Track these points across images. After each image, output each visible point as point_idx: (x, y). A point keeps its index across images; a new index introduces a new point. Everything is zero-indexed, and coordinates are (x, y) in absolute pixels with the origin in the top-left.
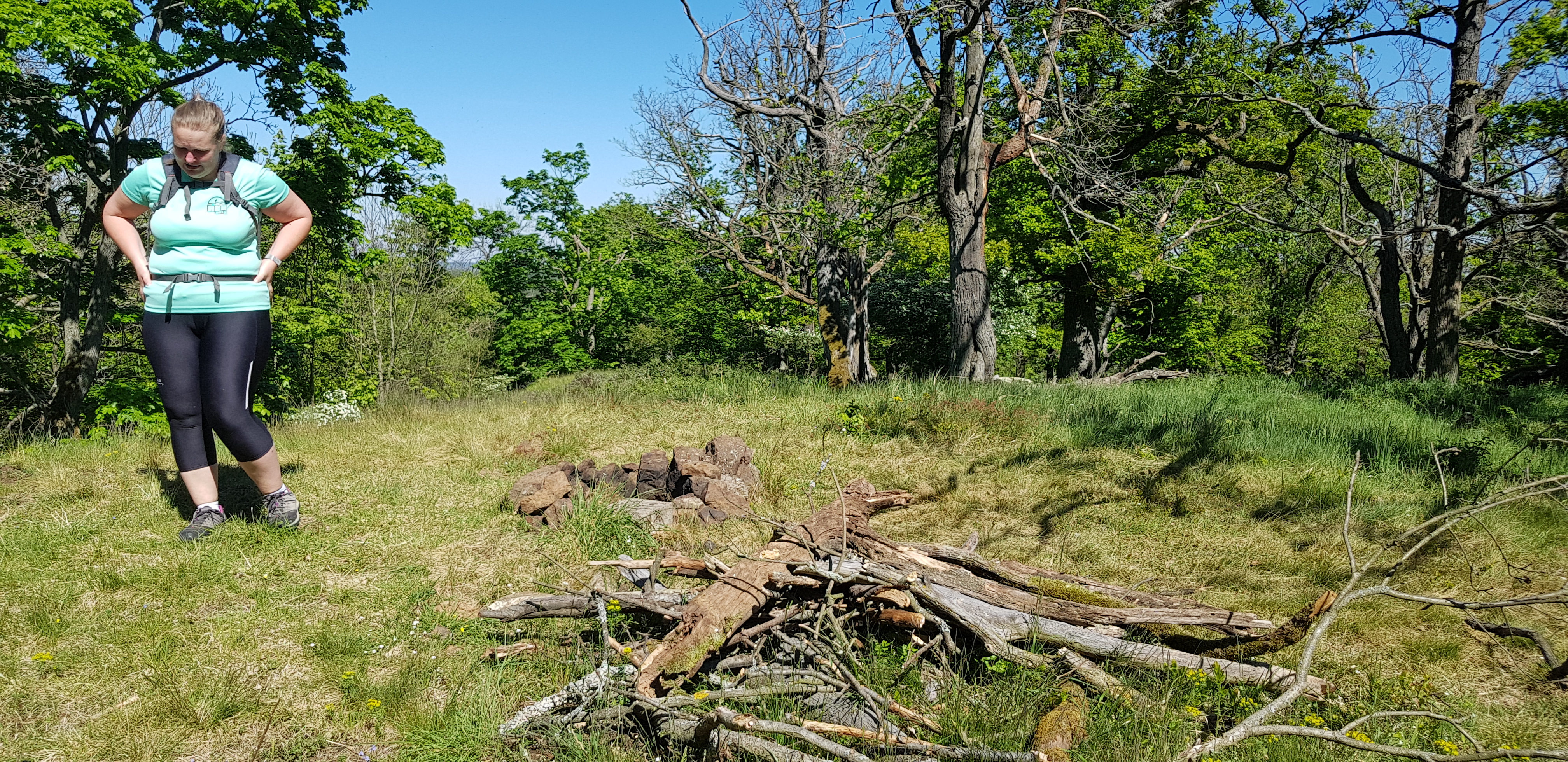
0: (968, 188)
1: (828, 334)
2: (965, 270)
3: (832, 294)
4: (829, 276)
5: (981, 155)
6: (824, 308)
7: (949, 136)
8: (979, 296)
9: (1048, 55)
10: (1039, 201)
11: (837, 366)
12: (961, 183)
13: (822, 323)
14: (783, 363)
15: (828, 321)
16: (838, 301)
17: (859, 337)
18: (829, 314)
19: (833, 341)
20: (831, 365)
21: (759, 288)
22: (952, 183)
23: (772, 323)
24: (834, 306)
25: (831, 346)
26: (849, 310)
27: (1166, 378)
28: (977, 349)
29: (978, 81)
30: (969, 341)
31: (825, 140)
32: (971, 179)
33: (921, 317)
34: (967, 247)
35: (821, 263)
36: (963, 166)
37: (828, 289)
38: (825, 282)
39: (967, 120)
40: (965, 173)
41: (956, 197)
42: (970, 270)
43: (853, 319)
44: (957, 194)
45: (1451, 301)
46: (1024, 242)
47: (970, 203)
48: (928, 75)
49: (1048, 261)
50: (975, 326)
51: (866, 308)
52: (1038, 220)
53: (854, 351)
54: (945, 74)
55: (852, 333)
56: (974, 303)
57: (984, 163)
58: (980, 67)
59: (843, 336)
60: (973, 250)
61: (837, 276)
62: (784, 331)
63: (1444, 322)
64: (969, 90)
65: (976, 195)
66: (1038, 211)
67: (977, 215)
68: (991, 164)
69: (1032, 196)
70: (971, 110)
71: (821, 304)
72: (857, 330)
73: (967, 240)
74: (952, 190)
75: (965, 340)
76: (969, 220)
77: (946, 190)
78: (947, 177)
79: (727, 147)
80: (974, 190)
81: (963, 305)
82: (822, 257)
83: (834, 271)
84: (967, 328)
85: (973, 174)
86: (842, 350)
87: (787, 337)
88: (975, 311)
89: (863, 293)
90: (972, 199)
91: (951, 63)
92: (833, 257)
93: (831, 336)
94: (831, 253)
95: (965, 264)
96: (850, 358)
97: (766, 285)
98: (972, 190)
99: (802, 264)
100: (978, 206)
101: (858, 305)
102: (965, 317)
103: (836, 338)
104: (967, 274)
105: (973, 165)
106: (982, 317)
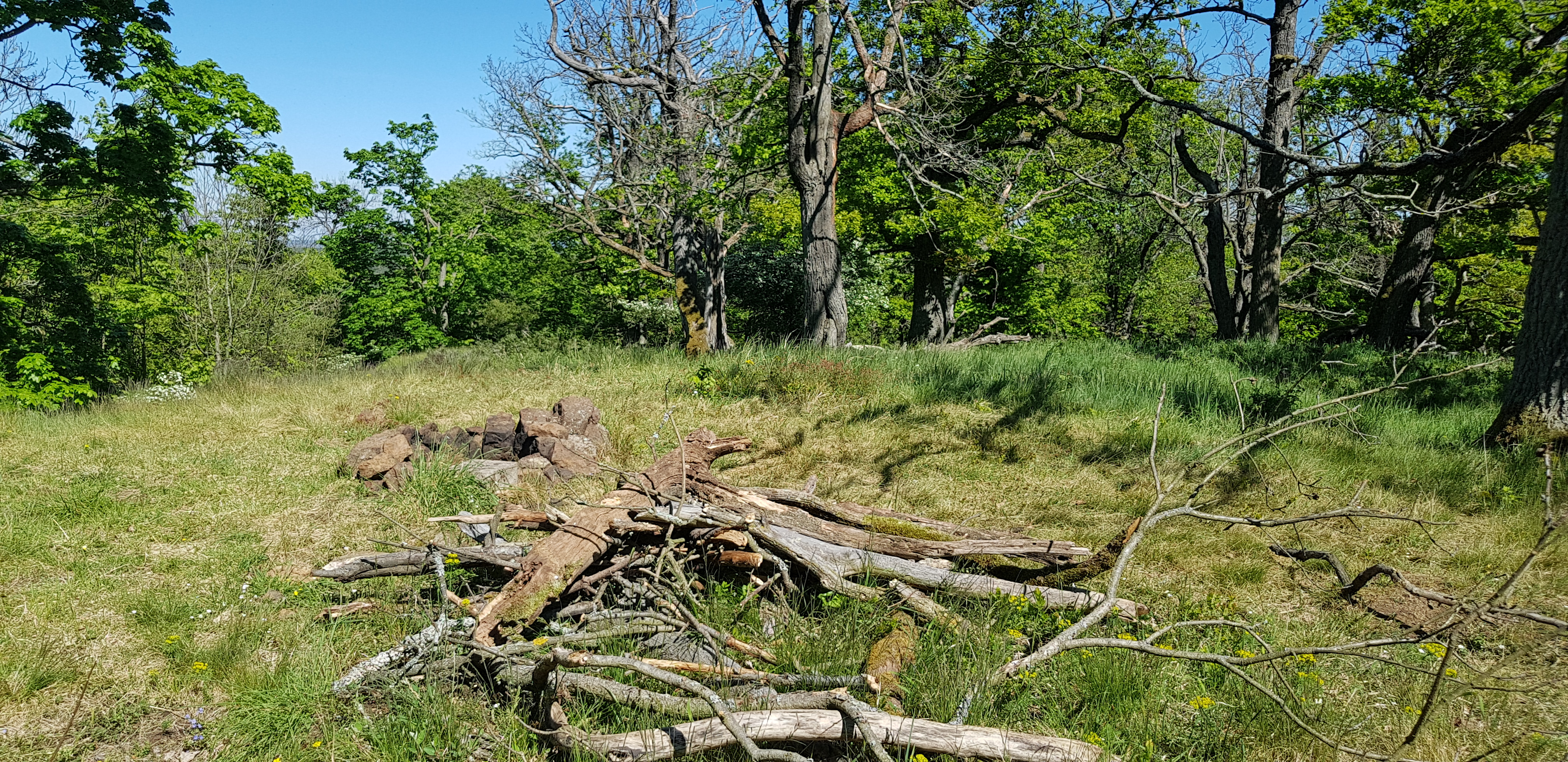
0: (818, 157)
1: (685, 305)
2: (816, 238)
3: (689, 265)
4: (685, 248)
5: (830, 124)
6: (680, 280)
7: (798, 105)
8: (831, 263)
9: (893, 26)
10: (888, 172)
11: (695, 337)
12: (811, 152)
13: (680, 295)
14: (642, 337)
15: (685, 292)
16: (694, 273)
17: (716, 308)
18: (686, 286)
19: (691, 313)
20: (689, 336)
21: (617, 262)
22: (802, 152)
23: (630, 297)
24: (690, 277)
25: (689, 318)
26: (706, 282)
27: (1009, 342)
28: (829, 316)
29: (825, 50)
30: (821, 309)
31: (678, 111)
32: (821, 148)
33: (778, 289)
34: (818, 216)
35: (677, 235)
36: (813, 136)
37: (684, 261)
38: (681, 254)
39: (815, 89)
40: (815, 142)
41: (806, 166)
42: (821, 239)
43: (710, 290)
44: (808, 163)
45: (1271, 266)
46: (875, 214)
47: (821, 172)
48: (777, 44)
49: (897, 231)
50: (827, 293)
51: (722, 279)
52: (888, 190)
53: (712, 322)
54: (794, 43)
55: (709, 305)
56: (825, 271)
57: (834, 132)
58: (828, 37)
59: (700, 308)
60: (824, 218)
61: (693, 248)
62: (642, 305)
63: (1265, 286)
64: (817, 59)
65: (826, 164)
66: (888, 182)
67: (827, 183)
68: (840, 133)
69: (881, 167)
70: (820, 79)
71: (678, 276)
72: (714, 302)
73: (818, 209)
74: (803, 159)
75: (818, 307)
76: (820, 189)
77: (797, 159)
78: (798, 146)
79: (581, 118)
80: (824, 159)
81: (815, 273)
82: (678, 229)
83: (690, 243)
84: (819, 296)
85: (823, 143)
86: (700, 322)
87: (646, 310)
88: (827, 279)
89: (719, 264)
90: (822, 168)
91: (798, 32)
92: (689, 229)
93: (688, 308)
94: (687, 225)
95: (816, 232)
96: (708, 330)
97: (624, 259)
98: (822, 159)
99: (659, 237)
100: (828, 175)
101: (715, 276)
102: (817, 285)
103: (694, 310)
104: (818, 242)
105: (823, 134)
106: (834, 285)
